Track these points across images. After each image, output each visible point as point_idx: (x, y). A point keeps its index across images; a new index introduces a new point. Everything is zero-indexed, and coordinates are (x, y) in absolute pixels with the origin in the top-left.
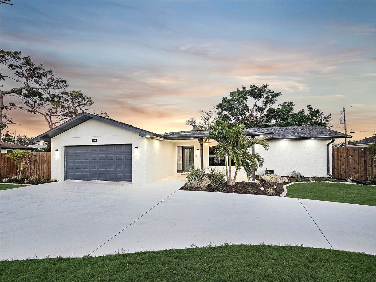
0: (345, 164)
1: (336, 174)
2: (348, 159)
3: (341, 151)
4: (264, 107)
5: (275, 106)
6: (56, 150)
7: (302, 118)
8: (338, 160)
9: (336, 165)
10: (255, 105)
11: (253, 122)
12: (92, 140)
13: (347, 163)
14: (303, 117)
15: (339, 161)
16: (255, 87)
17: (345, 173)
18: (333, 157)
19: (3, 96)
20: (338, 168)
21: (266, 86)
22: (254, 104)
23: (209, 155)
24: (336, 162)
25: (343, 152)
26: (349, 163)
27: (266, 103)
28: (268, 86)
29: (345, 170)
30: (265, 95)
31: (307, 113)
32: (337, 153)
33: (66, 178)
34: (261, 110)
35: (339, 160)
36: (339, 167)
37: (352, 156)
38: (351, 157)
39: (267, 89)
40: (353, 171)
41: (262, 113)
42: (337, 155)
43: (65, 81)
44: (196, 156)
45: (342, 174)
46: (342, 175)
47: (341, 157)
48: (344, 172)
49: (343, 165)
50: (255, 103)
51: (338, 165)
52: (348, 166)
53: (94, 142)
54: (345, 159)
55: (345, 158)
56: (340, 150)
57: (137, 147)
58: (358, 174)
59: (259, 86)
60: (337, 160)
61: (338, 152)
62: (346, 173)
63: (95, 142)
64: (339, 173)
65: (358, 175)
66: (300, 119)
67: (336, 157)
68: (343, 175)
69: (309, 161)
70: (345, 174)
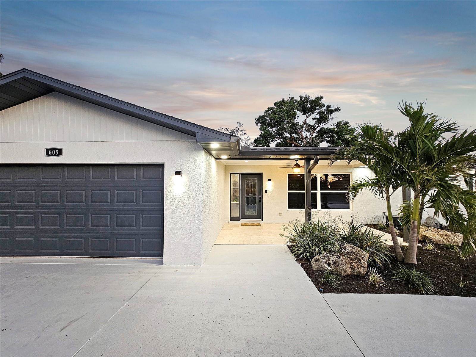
4: (317, 125)
10: (305, 123)
12: (47, 150)
16: (307, 98)
21: (321, 98)
22: (304, 120)
23: (288, 190)
30: (318, 110)
39: (321, 103)
41: (313, 133)
44: (266, 191)
53: (52, 155)
57: (178, 173)
59: (313, 97)
63: (55, 155)
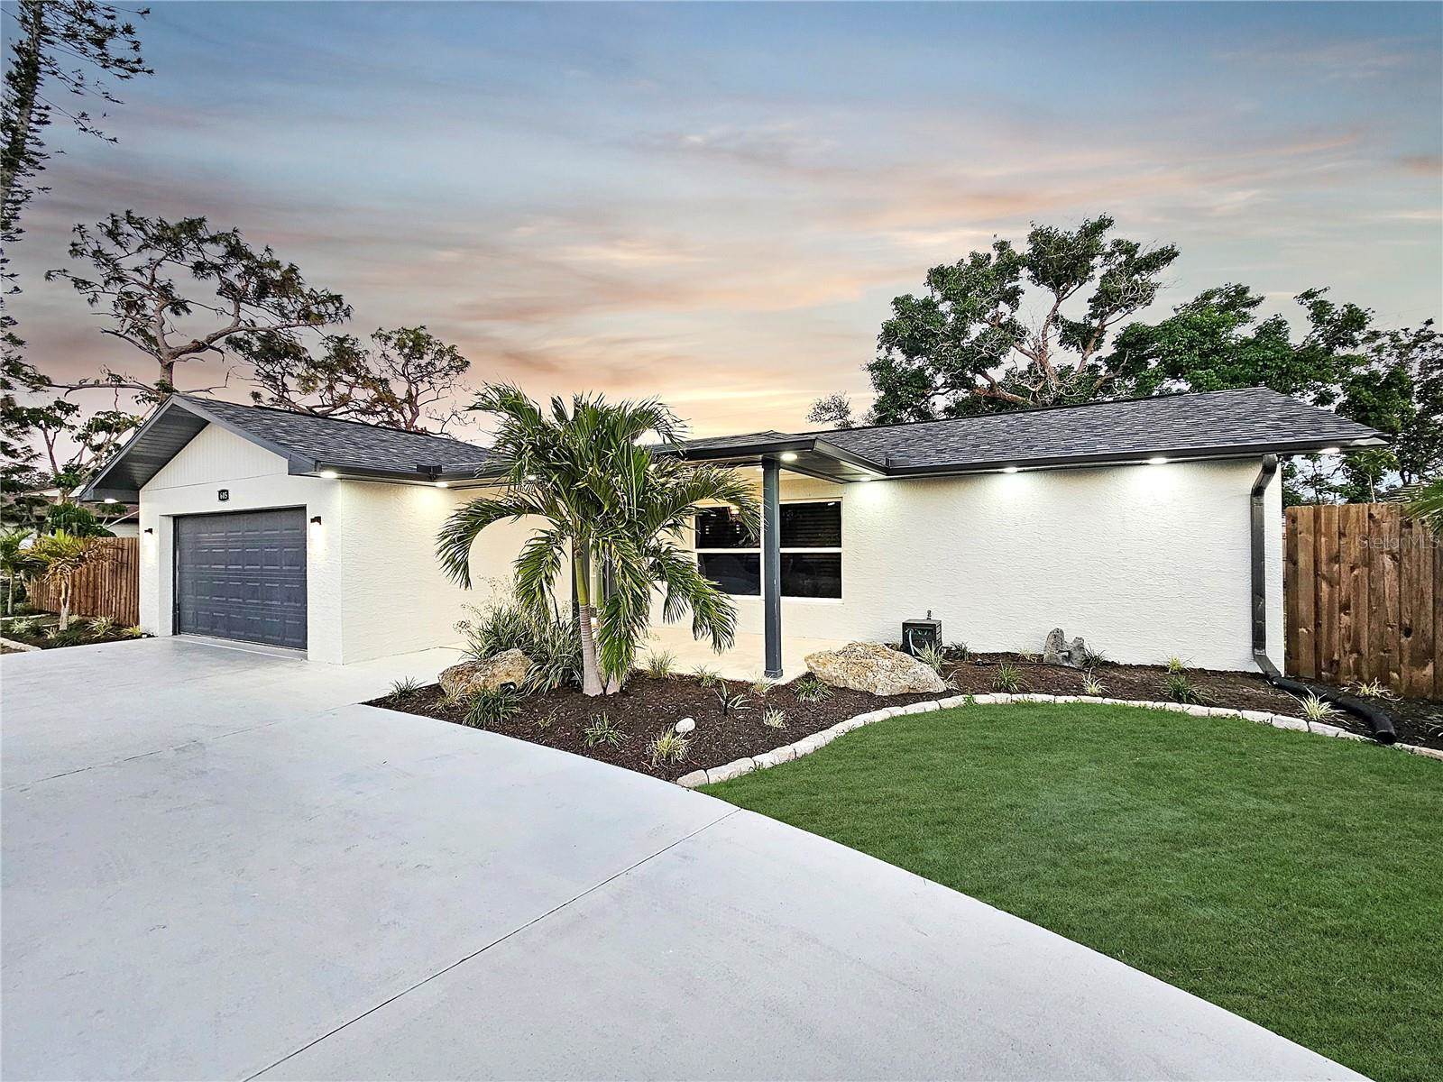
0: (1357, 606)
1: (1306, 656)
2: (1370, 571)
3: (1335, 528)
4: (1095, 323)
5: (1150, 316)
6: (146, 531)
7: (1271, 360)
8: (1316, 575)
9: (1305, 607)
10: (1056, 319)
11: (1034, 393)
12: (220, 493)
13: (1364, 598)
14: (1276, 352)
15: (1324, 585)
17: (1355, 655)
18: (1291, 558)
19: (173, 363)
20: (1318, 625)
21: (1103, 225)
22: (1049, 311)
24: (1306, 585)
25: (1344, 535)
26: (1376, 595)
27: (1105, 302)
28: (1111, 222)
29: (1354, 639)
30: (1099, 268)
31: (1300, 331)
32: (1311, 539)
33: (178, 628)
34: (1080, 336)
35: (1324, 577)
36: (1325, 617)
37: (1393, 557)
38: (1387, 559)
39: (1107, 238)
40: (1400, 644)
41: (1088, 352)
42: (1311, 549)
43: (338, 298)
45: (1336, 657)
46: (1338, 663)
47: (1335, 559)
48: (1351, 652)
49: (1345, 608)
50: (1055, 310)
51: (1316, 604)
52: (1371, 613)
54: (1355, 572)
55: (1352, 569)
56: (1329, 521)
57: (316, 519)
58: (1431, 664)
60: (1313, 575)
61: (1317, 532)
62: (1359, 652)
63: (225, 500)
64: (1324, 652)
65: (1429, 670)
66: (1261, 363)
67: (1304, 559)
68: (1343, 665)
69: (1147, 582)
70: (1357, 663)
